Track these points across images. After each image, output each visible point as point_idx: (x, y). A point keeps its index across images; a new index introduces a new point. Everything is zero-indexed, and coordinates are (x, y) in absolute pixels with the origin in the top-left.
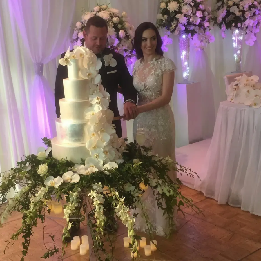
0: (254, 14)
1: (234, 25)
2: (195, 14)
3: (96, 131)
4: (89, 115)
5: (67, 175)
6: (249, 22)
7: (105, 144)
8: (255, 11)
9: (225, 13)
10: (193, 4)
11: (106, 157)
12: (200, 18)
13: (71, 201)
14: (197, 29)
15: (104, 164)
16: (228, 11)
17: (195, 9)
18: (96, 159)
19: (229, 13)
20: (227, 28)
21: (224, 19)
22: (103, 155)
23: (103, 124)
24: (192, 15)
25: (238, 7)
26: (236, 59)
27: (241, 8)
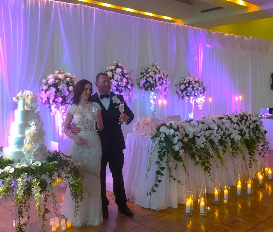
0: (162, 83)
1: (149, 89)
2: (122, 80)
3: (30, 142)
4: (27, 132)
5: (7, 168)
6: (159, 88)
7: (35, 150)
8: (163, 82)
9: (144, 81)
10: (121, 74)
11: (35, 158)
12: (125, 82)
13: (5, 184)
14: (124, 89)
15: (33, 163)
16: (147, 80)
17: (122, 77)
18: (28, 160)
19: (147, 81)
20: (145, 90)
21: (144, 85)
22: (33, 157)
23: (36, 137)
24: (120, 81)
25: (152, 78)
26: (152, 110)
27: (154, 79)
